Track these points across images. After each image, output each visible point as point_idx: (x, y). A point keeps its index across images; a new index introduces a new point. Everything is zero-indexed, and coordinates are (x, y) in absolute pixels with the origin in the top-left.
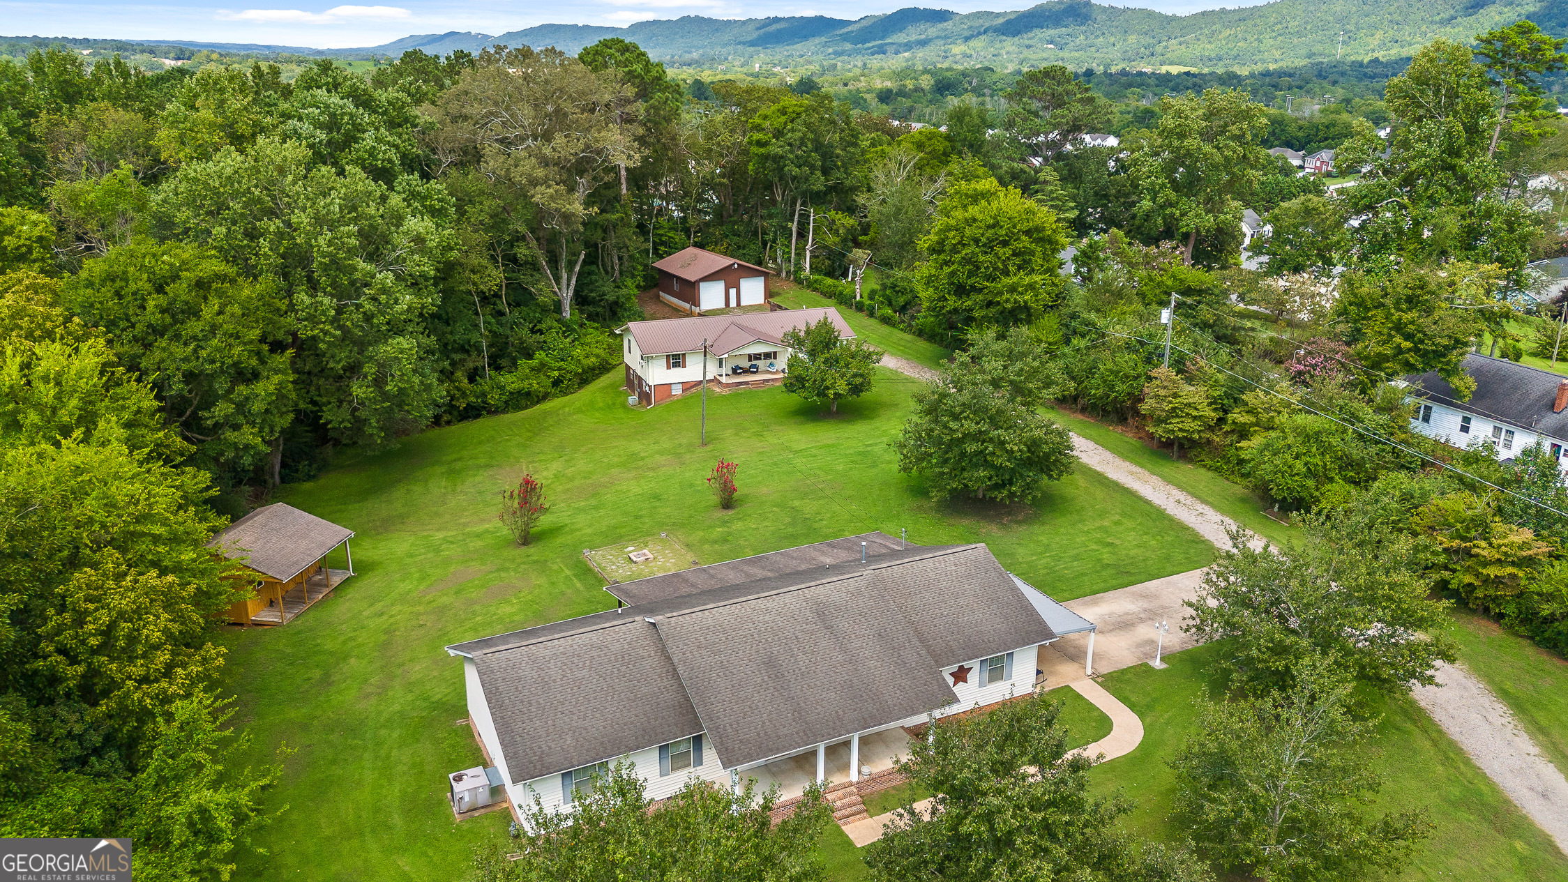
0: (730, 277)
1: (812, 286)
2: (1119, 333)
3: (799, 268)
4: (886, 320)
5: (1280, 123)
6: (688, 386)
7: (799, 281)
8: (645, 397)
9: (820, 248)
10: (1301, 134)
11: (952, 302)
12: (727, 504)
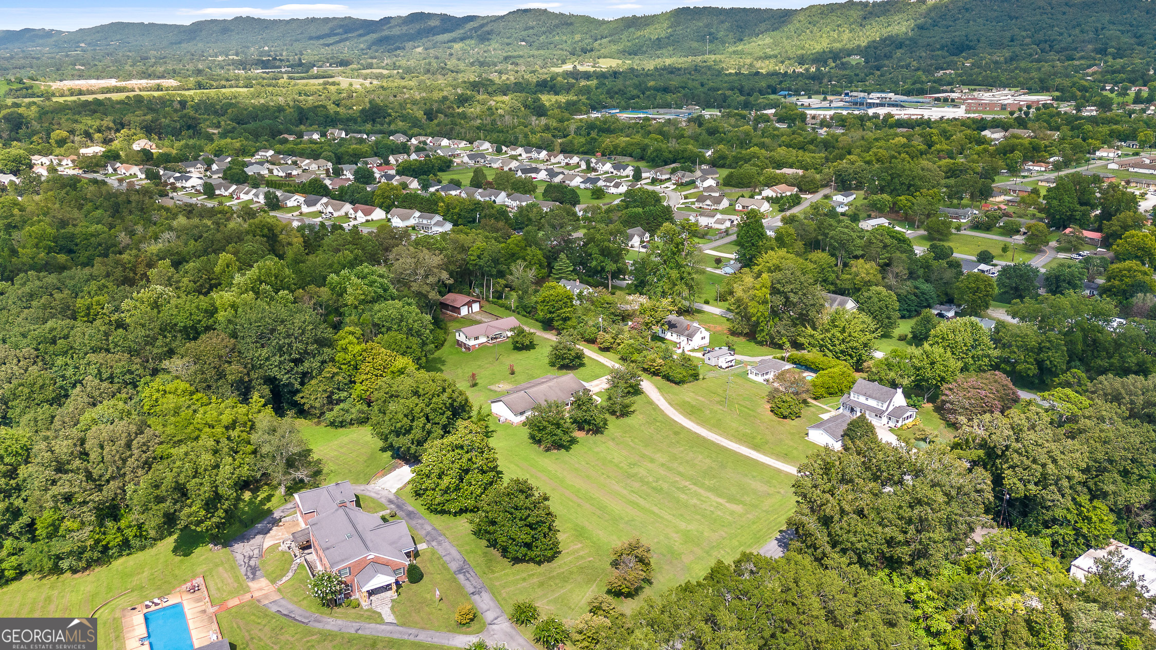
0: (469, 304)
1: (493, 303)
2: (591, 323)
3: (488, 297)
4: (524, 316)
5: (660, 150)
6: (479, 345)
7: (489, 301)
8: (469, 349)
9: (495, 292)
10: (671, 156)
11: (549, 316)
12: (513, 373)
